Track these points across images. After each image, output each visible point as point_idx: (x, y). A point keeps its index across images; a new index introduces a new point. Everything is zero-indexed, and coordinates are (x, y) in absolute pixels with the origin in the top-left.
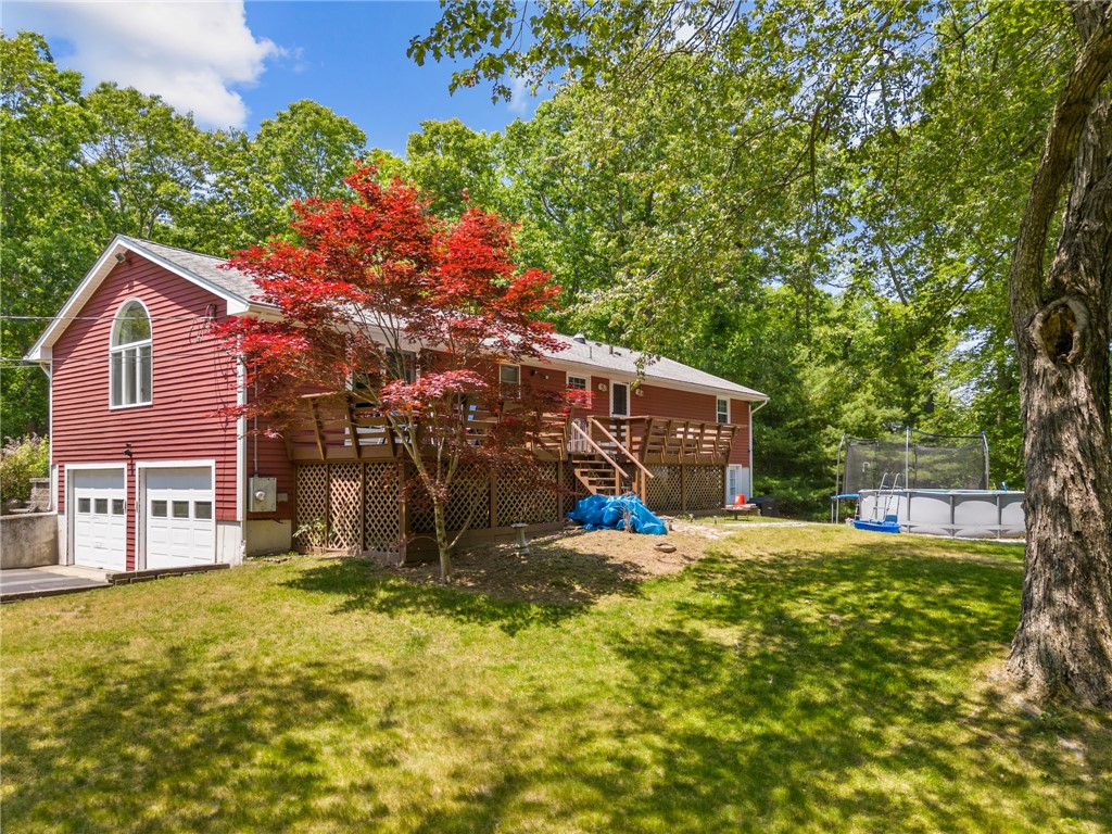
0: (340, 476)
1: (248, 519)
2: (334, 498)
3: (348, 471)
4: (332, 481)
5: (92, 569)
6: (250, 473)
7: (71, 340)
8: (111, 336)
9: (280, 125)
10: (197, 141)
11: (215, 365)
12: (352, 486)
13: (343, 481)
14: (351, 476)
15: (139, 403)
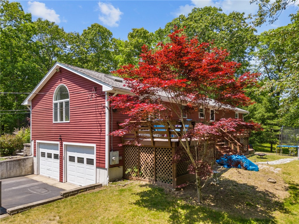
0: (144, 151)
1: (110, 167)
2: (141, 160)
3: (148, 150)
4: (140, 153)
5: (46, 177)
6: (110, 150)
7: (38, 98)
8: (53, 97)
9: (89, 31)
10: (65, 36)
11: (96, 109)
12: (149, 155)
13: (145, 153)
14: (149, 152)
15: (64, 121)
